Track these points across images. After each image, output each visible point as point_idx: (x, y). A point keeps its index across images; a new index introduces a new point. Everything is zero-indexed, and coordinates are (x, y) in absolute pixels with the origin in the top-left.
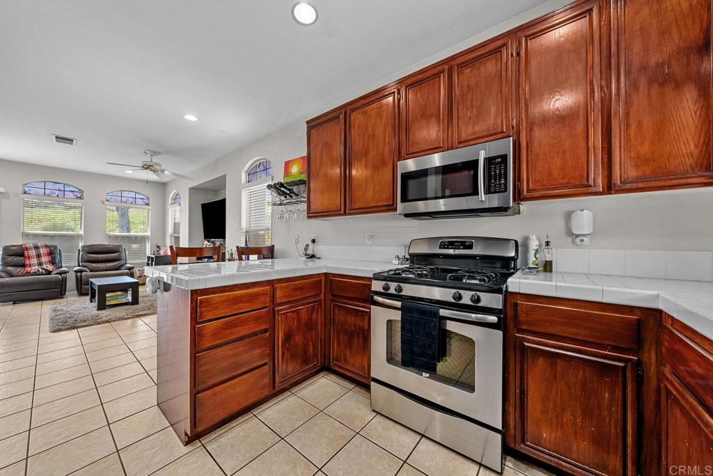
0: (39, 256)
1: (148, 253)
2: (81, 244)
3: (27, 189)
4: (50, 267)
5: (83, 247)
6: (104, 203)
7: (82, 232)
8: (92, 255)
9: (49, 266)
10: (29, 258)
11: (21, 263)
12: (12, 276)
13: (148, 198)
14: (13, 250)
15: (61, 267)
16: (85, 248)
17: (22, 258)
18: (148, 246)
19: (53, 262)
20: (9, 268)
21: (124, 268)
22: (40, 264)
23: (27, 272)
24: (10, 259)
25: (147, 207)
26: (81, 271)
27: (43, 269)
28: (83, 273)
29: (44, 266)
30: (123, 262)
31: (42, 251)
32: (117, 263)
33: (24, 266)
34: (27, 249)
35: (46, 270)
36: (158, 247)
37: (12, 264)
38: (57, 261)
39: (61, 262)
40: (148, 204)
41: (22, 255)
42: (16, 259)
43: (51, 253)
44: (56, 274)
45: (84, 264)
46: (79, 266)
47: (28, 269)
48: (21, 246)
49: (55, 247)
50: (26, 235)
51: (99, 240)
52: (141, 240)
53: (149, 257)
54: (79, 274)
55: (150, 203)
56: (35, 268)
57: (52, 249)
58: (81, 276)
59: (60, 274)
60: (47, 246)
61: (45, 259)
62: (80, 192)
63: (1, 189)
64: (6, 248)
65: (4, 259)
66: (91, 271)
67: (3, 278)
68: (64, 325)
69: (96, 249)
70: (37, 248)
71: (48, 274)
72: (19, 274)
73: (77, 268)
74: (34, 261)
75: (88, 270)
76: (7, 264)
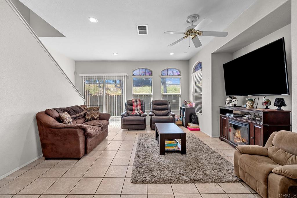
0: (137, 106)
1: (180, 105)
2: (152, 100)
3: (134, 73)
4: (141, 112)
5: (152, 101)
6: (160, 77)
7: (152, 94)
8: (156, 106)
9: (140, 111)
10: (134, 106)
11: (132, 109)
12: (128, 116)
13: (180, 72)
14: (129, 103)
15: (145, 112)
16: (153, 102)
17: (132, 107)
18: (180, 100)
19: (142, 109)
20: (129, 111)
21: (170, 115)
22: (137, 110)
23: (133, 114)
25: (179, 76)
26: (152, 115)
27: (138, 112)
28: (153, 117)
29: (139, 111)
30: (169, 111)
31: (139, 103)
32: (166, 111)
34: (133, 102)
35: (139, 113)
36: (186, 102)
39: (145, 109)
40: (180, 75)
41: (132, 105)
42: (130, 107)
43: (141, 105)
44: (142, 116)
45: (153, 111)
46: (151, 112)
47: (134, 112)
48: (132, 100)
50: (134, 96)
51: (159, 98)
52: (177, 97)
53: (181, 108)
54: (151, 117)
55: (181, 74)
56: (135, 112)
57: (142, 102)
58: (152, 118)
59: (144, 116)
60: (140, 101)
61: (139, 107)
62: (151, 72)
63: (126, 74)
64: (128, 102)
65: (127, 106)
66: (156, 116)
67: (125, 116)
68: (140, 173)
69: (158, 102)
70: (136, 101)
71: (140, 115)
72: (131, 114)
73: (150, 113)
74: (136, 108)
75: (154, 115)
76: (128, 109)
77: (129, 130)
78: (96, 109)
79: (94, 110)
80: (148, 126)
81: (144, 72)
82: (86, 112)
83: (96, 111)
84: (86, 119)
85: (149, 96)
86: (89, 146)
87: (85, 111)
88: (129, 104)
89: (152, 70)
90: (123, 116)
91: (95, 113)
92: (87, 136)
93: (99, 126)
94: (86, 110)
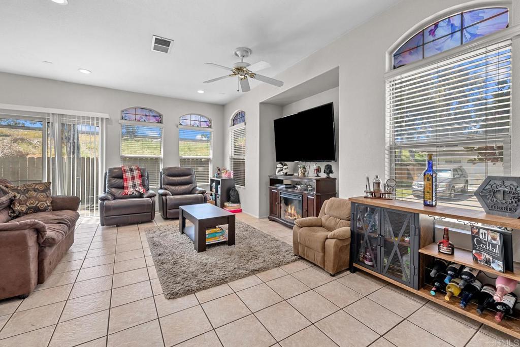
0: (133, 178)
1: (211, 176)
2: (161, 167)
3: (124, 115)
4: (141, 190)
5: (163, 170)
6: (178, 127)
7: (162, 156)
8: (171, 178)
9: (140, 188)
10: (126, 180)
11: (121, 185)
12: (115, 198)
13: (210, 121)
14: (115, 172)
15: (149, 190)
16: (165, 171)
17: (122, 180)
18: (211, 167)
19: (143, 185)
20: (113, 190)
21: (197, 192)
22: (134, 186)
23: (126, 194)
24: (114, 181)
25: (209, 129)
26: (166, 195)
27: (136, 191)
28: (168, 197)
29: (137, 189)
30: (194, 185)
31: (136, 173)
32: (189, 186)
33: (123, 188)
34: (125, 171)
35: (139, 192)
36: (219, 170)
37: (115, 186)
38: (146, 184)
39: (148, 184)
40: (210, 127)
41: (121, 177)
42: (119, 181)
43: (141, 176)
44: (148, 197)
45: (166, 187)
46: (161, 188)
47: (126, 191)
48: (121, 168)
49: (144, 170)
50: (124, 159)
51: (175, 164)
52: (205, 163)
53: (212, 181)
54: (164, 198)
55: (213, 126)
56: (130, 191)
57: (142, 171)
58: (166, 200)
59: (150, 197)
60: (138, 169)
61: (138, 181)
62: (160, 116)
63: (106, 116)
64: (111, 170)
65: (109, 181)
66: (173, 195)
67: (109, 200)
68: (177, 283)
69: (174, 172)
70: (131, 170)
71: (141, 196)
72: (120, 196)
73: (161, 191)
74: (130, 183)
75: (171, 194)
76: (111, 186)
77: (118, 226)
78: (41, 188)
79: (35, 190)
80: (158, 214)
81: (146, 115)
82: (15, 197)
83: (42, 191)
84: (14, 212)
85: (156, 161)
86: (47, 267)
87: (12, 194)
88: (114, 175)
89: (161, 113)
90: (103, 199)
91: (41, 196)
92: (44, 244)
93: (60, 222)
94: (14, 190)
